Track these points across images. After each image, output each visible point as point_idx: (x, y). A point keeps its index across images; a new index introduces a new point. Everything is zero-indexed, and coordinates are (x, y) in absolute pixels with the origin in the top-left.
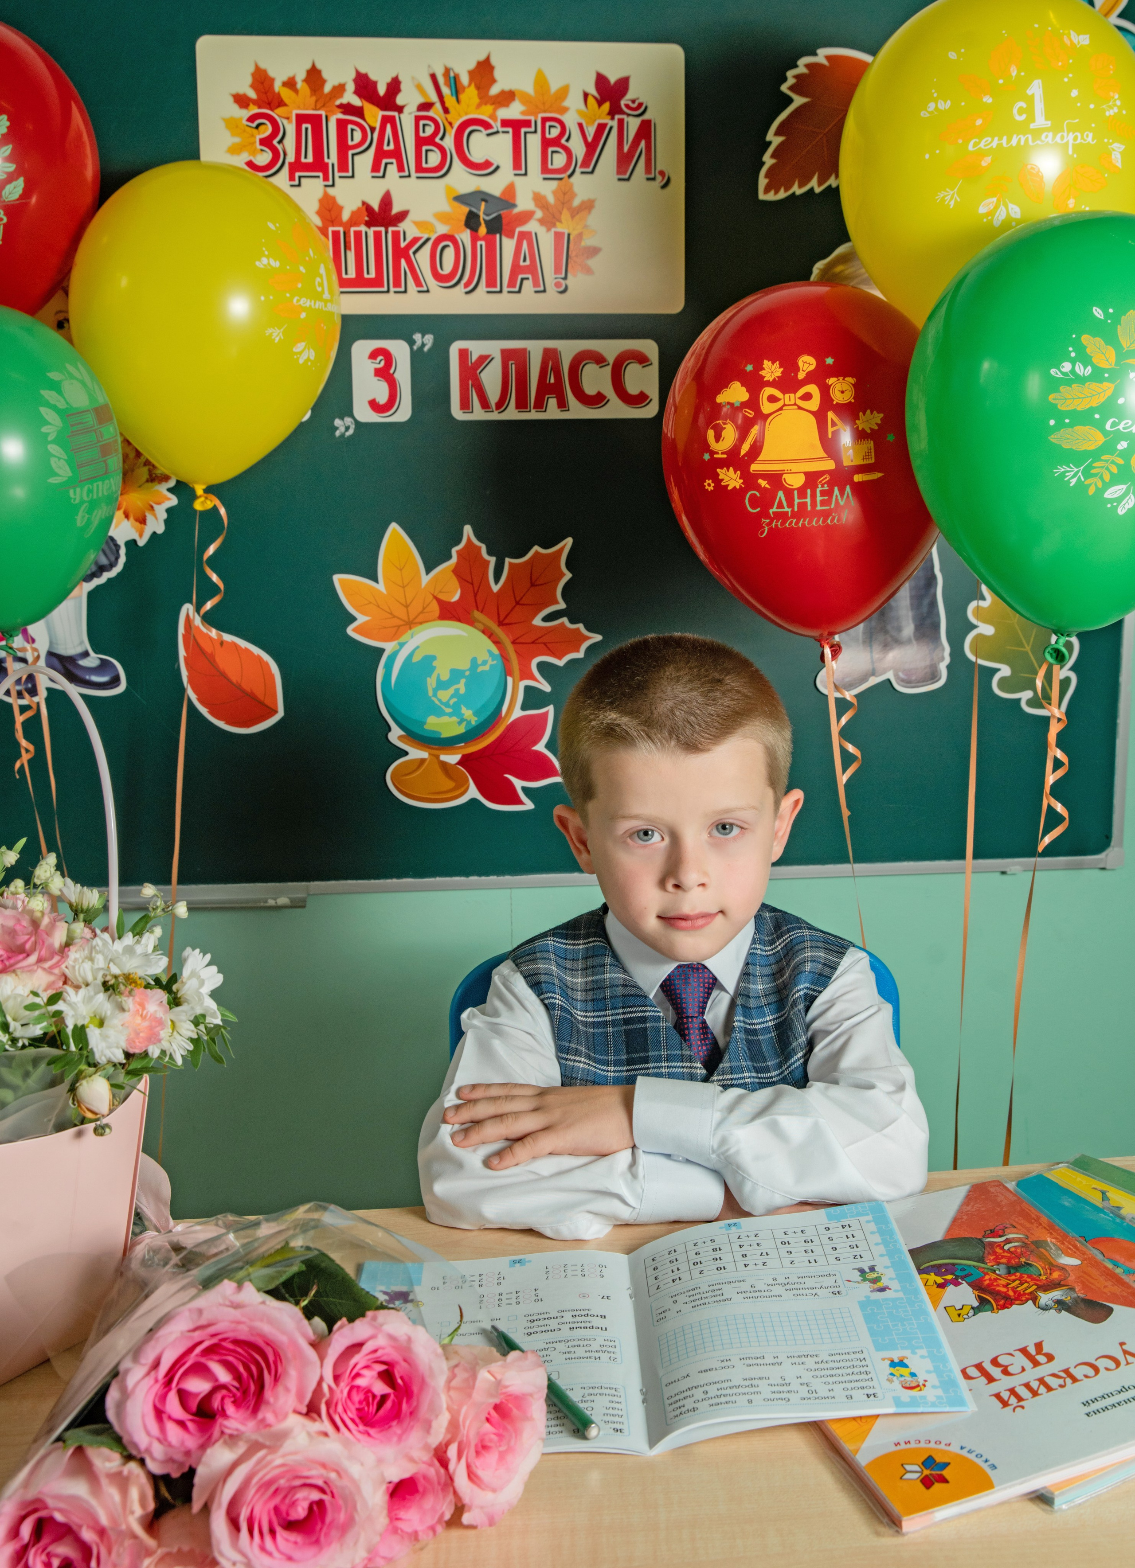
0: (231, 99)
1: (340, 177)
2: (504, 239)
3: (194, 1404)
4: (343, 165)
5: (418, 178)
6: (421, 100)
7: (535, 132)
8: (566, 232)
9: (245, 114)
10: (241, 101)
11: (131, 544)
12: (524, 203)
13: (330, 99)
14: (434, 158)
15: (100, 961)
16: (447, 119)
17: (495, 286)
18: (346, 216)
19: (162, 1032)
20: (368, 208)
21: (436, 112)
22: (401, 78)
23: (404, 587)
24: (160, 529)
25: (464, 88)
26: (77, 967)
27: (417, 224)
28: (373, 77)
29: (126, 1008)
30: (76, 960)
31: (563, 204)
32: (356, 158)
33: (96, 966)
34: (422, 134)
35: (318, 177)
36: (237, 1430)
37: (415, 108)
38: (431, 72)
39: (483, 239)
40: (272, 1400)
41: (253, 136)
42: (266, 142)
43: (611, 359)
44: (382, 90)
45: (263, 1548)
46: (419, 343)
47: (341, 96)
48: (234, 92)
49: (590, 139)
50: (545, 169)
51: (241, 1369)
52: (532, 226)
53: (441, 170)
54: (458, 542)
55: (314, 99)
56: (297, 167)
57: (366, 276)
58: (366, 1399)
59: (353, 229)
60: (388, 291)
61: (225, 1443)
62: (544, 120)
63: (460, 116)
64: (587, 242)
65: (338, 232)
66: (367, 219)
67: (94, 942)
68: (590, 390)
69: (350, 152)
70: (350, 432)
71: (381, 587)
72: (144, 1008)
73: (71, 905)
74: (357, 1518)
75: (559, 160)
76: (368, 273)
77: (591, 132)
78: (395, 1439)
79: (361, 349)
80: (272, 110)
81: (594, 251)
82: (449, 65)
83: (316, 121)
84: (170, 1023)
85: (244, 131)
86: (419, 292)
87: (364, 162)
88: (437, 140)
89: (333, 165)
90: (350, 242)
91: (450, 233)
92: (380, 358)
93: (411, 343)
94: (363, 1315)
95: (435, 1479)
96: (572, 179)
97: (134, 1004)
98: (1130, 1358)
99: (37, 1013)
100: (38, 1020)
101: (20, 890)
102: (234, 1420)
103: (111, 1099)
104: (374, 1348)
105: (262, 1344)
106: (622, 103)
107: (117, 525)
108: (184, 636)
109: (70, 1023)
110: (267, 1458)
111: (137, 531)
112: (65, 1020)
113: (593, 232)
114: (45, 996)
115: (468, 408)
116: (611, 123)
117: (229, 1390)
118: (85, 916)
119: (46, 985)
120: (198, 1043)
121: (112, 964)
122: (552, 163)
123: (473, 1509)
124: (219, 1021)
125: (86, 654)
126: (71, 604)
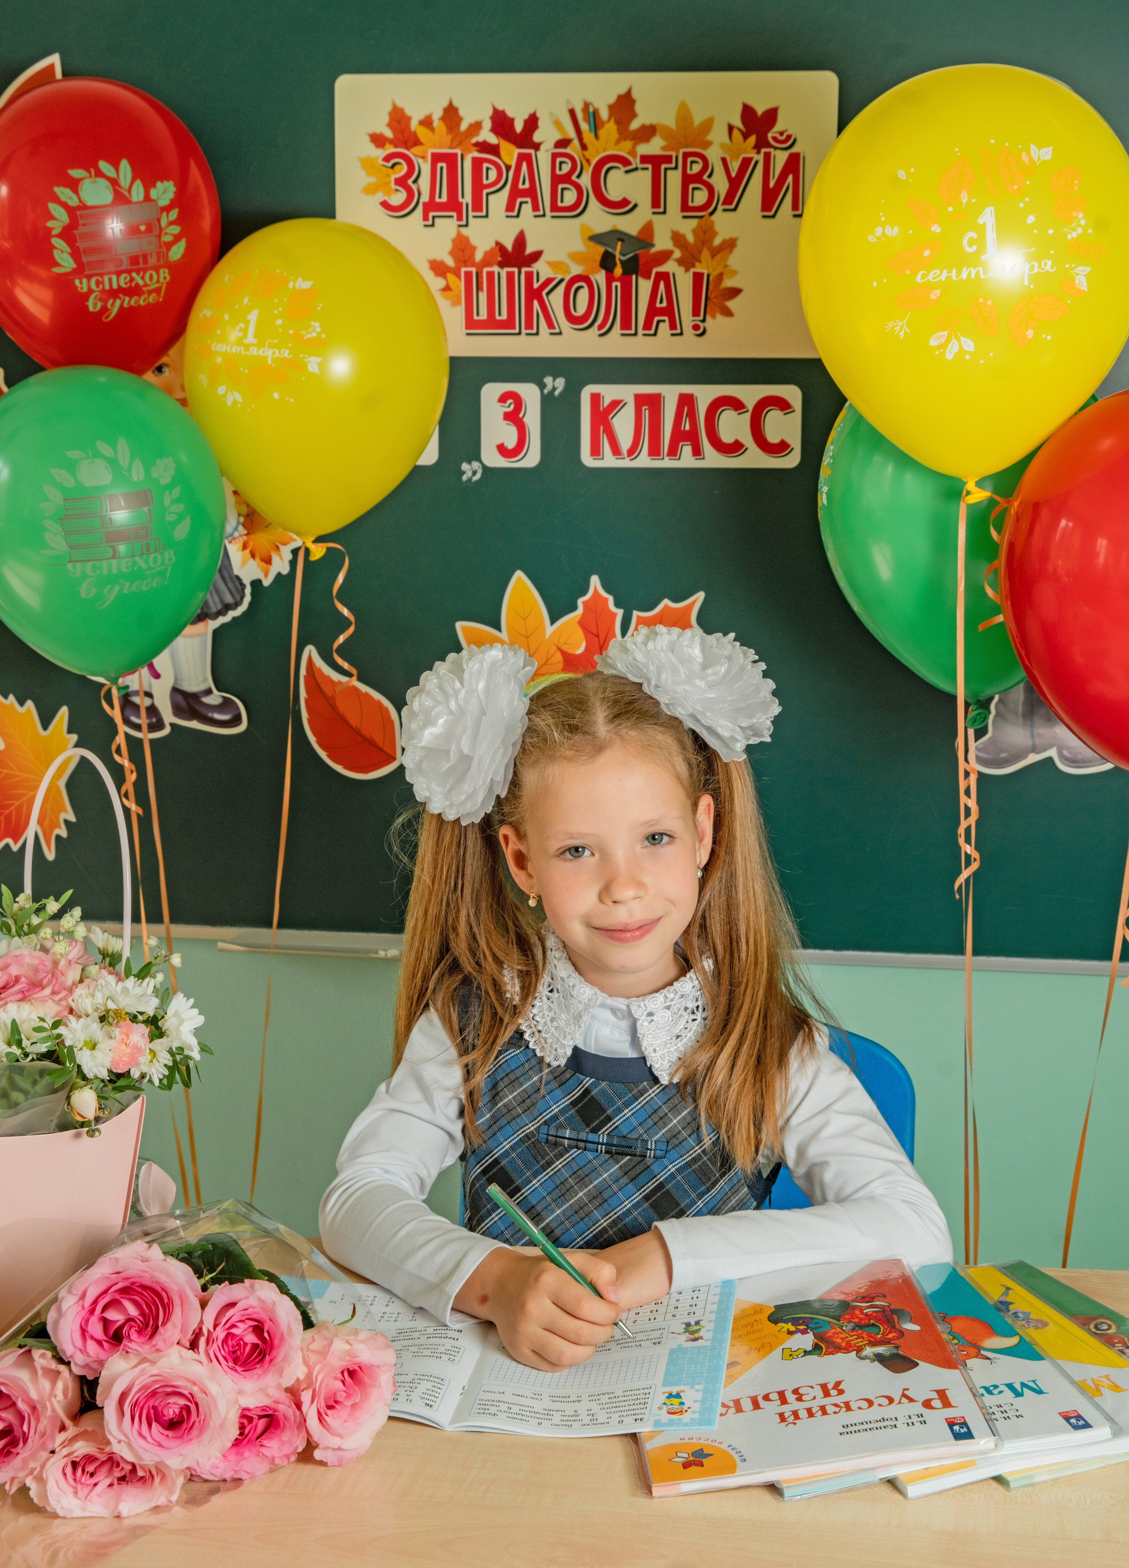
0: (368, 139)
1: (474, 217)
2: (641, 281)
3: (112, 1332)
4: (477, 205)
5: (553, 217)
6: (558, 136)
7: (676, 168)
8: (706, 272)
9: (381, 153)
10: (378, 140)
11: (256, 584)
12: (662, 242)
13: (466, 137)
14: (570, 197)
15: (99, 998)
16: (584, 156)
17: (630, 329)
18: (479, 256)
19: (140, 1058)
20: (500, 247)
21: (574, 149)
22: (538, 114)
23: (527, 637)
24: (285, 570)
25: (603, 123)
26: (80, 1002)
27: (552, 265)
28: (510, 113)
29: (113, 1036)
30: (81, 995)
31: (704, 243)
32: (491, 197)
33: (95, 1001)
34: (558, 172)
35: (452, 217)
36: (136, 1350)
37: (552, 145)
38: (570, 107)
39: (618, 280)
40: (162, 1332)
41: (388, 175)
42: (401, 182)
43: (750, 405)
44: (519, 127)
45: (140, 1434)
46: (549, 387)
47: (477, 134)
48: (371, 131)
49: (733, 174)
50: (685, 207)
51: (145, 1307)
52: (670, 267)
53: (577, 209)
54: (584, 592)
55: (450, 137)
56: (431, 206)
57: (497, 317)
58: (238, 1344)
59: (485, 270)
60: (520, 333)
61: (121, 1354)
62: (686, 155)
63: (598, 153)
64: (729, 283)
65: (471, 273)
66: (500, 259)
67: (99, 983)
68: (727, 437)
69: (485, 192)
70: (478, 476)
71: (503, 634)
72: (128, 1039)
73: (99, 950)
74: (211, 1424)
75: (700, 197)
76: (500, 315)
77: (734, 167)
78: (256, 1377)
79: (491, 392)
80: (408, 149)
81: (735, 292)
82: (589, 100)
83: (451, 160)
84: (148, 1051)
85: (380, 171)
86: (552, 334)
87: (498, 201)
88: (574, 178)
89: (467, 205)
90: (482, 283)
91: (585, 274)
92: (510, 401)
93: (542, 386)
94: (242, 1281)
95: (292, 1418)
96: (714, 217)
97: (121, 1033)
98: (904, 1400)
99: (44, 1034)
100: (44, 1040)
101: (49, 936)
102: (135, 1343)
103: (100, 1109)
104: (246, 1307)
105: (159, 1289)
106: (770, 135)
107: (243, 564)
108: (305, 677)
109: (68, 1043)
110: (148, 1369)
111: (262, 571)
112: (63, 1041)
113: (734, 273)
114: (50, 1022)
115: (599, 455)
116: (756, 157)
117: (136, 1322)
118: (110, 959)
119: (53, 1013)
120: (173, 1069)
121: (109, 1000)
122: (692, 201)
123: (320, 1446)
124: (196, 1054)
125: (209, 692)
126: (196, 641)
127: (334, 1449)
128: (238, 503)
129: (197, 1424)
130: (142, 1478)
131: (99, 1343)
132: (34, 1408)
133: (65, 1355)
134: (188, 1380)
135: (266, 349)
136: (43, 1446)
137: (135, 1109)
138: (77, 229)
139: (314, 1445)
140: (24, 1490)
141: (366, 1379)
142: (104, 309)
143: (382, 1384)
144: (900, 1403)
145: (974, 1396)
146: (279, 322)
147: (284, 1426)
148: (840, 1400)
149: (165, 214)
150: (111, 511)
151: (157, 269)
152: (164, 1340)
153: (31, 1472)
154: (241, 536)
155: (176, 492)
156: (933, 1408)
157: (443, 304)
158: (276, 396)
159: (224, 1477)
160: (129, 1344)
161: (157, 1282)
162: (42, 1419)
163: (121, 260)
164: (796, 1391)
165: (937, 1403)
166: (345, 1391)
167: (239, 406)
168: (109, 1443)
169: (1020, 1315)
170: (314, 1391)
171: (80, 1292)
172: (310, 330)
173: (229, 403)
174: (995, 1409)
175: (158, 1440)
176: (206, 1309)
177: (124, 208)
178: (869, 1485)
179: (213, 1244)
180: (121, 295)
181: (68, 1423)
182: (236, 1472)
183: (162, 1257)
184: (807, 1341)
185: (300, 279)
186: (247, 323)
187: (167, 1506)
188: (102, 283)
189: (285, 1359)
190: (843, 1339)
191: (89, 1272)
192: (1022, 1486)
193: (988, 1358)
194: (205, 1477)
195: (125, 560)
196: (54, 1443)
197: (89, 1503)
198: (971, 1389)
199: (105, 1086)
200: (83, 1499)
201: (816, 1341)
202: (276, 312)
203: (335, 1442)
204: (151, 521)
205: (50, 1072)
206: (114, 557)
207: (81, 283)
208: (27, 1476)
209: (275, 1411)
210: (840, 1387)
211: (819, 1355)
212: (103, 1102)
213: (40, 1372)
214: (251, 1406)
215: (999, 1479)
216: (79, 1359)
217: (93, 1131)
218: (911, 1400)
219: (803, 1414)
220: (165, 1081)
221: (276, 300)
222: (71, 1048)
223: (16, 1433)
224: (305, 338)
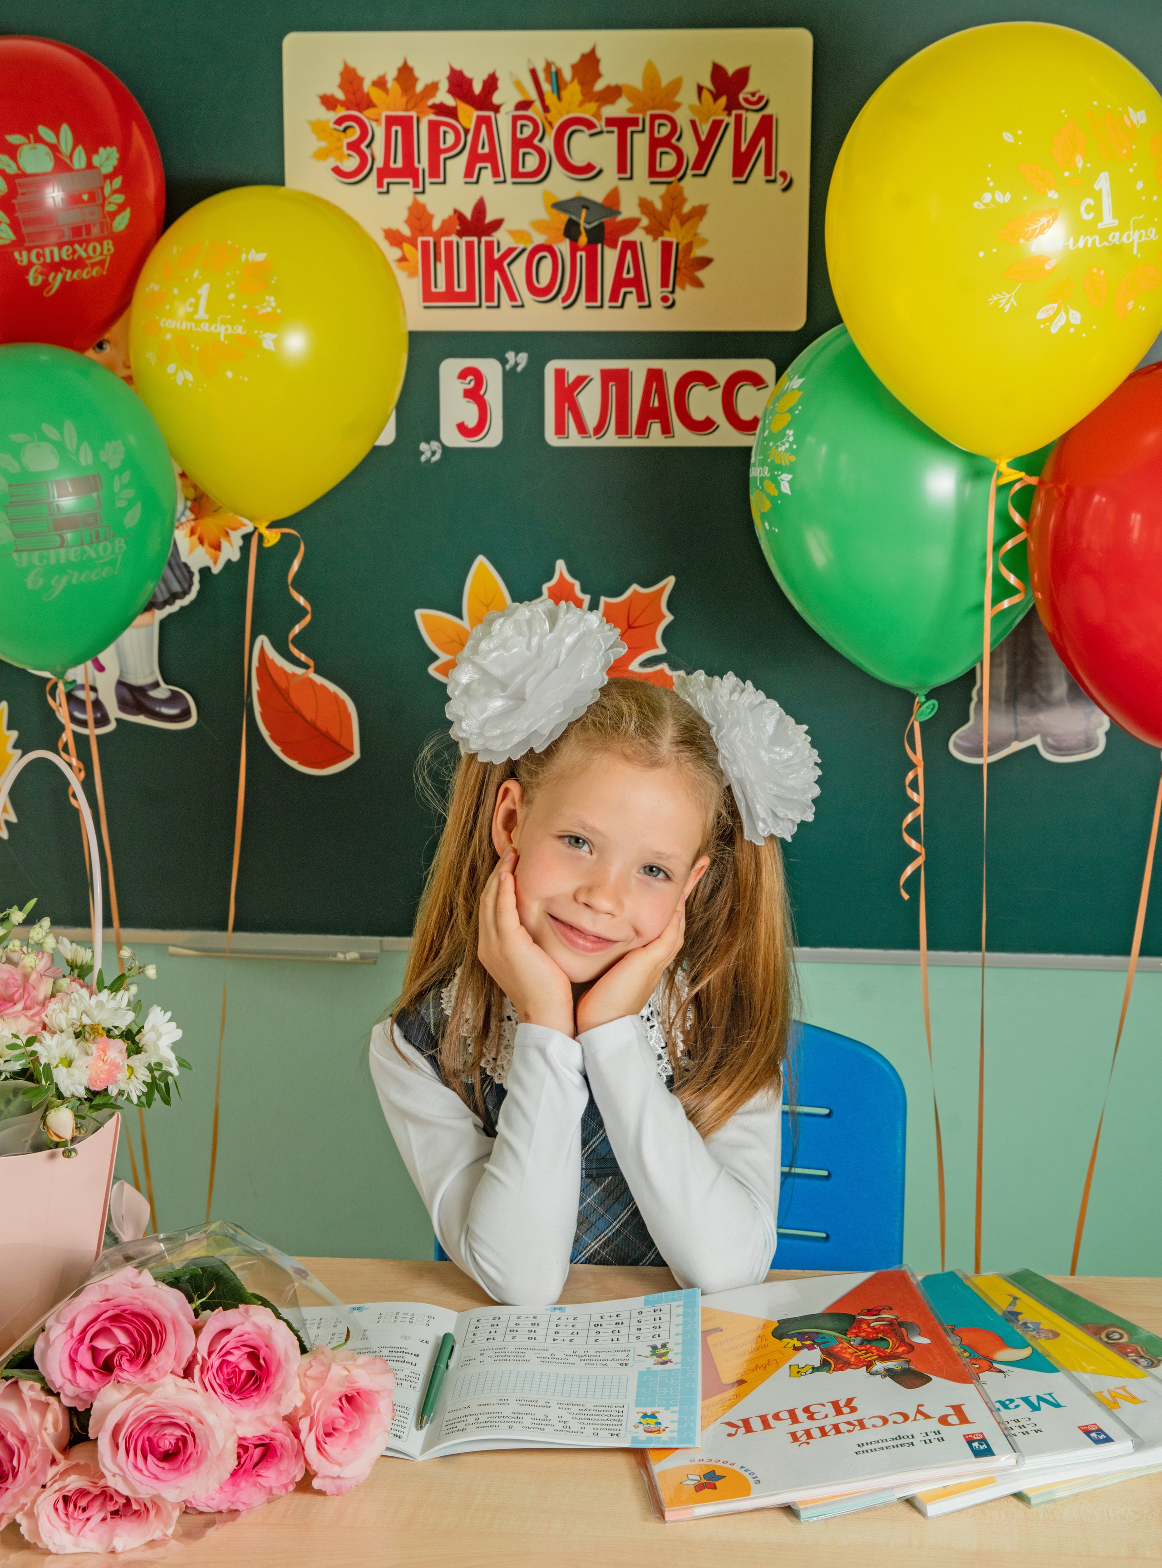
0: (318, 101)
1: (431, 183)
2: (607, 250)
3: (101, 1361)
4: (434, 170)
5: (514, 183)
6: (519, 98)
7: (643, 131)
8: (675, 241)
9: (333, 116)
10: (329, 102)
11: (205, 572)
12: (628, 209)
13: (422, 99)
14: (532, 162)
15: (74, 1013)
16: (546, 119)
17: (595, 300)
18: (436, 225)
19: (119, 1075)
20: (459, 215)
21: (536, 111)
22: (498, 75)
24: (236, 556)
25: (566, 84)
26: (54, 1017)
27: (512, 233)
28: (468, 74)
29: (90, 1053)
30: (54, 1010)
31: (672, 210)
32: (448, 162)
33: (70, 1016)
34: (519, 136)
35: (408, 183)
36: (129, 1380)
37: (512, 107)
38: (531, 67)
39: (582, 249)
40: (156, 1360)
41: (340, 140)
42: (354, 146)
43: (722, 379)
44: (477, 88)
45: (136, 1467)
46: (511, 362)
47: (434, 96)
48: (322, 92)
49: (703, 138)
50: (653, 172)
51: (136, 1335)
52: (637, 235)
53: (540, 174)
54: (550, 577)
55: (404, 99)
56: (385, 172)
57: (456, 289)
58: (234, 1372)
59: (443, 239)
60: (480, 306)
61: (114, 1384)
62: (653, 118)
63: (561, 115)
64: (698, 252)
65: (428, 242)
66: (458, 228)
67: (72, 995)
68: (697, 414)
69: (442, 157)
70: (437, 457)
71: (465, 623)
72: (105, 1055)
73: (68, 962)
74: (209, 1455)
75: (668, 162)
76: (459, 286)
77: (704, 130)
78: (252, 1406)
79: (450, 368)
80: (361, 111)
81: (705, 262)
82: (551, 59)
83: (406, 123)
84: (126, 1067)
85: (331, 135)
86: (514, 307)
87: (456, 167)
88: (536, 141)
89: (424, 171)
90: (440, 253)
91: (548, 243)
92: (470, 378)
93: (504, 362)
94: (237, 1307)
95: (290, 1446)
96: (683, 183)
97: (98, 1049)
98: (919, 1416)
99: (18, 1052)
100: (18, 1058)
101: (17, 948)
102: (127, 1373)
103: (77, 1128)
104: (241, 1333)
105: (152, 1317)
106: (741, 96)
107: (191, 551)
108: (258, 669)
109: (43, 1061)
110: (144, 1399)
111: (211, 558)
112: (38, 1057)
113: (704, 242)
114: (24, 1039)
115: (564, 433)
116: (727, 119)
117: (127, 1351)
118: (80, 971)
119: (26, 1030)
120: (152, 1086)
121: (84, 1015)
122: (660, 166)
123: (320, 1475)
124: (174, 1070)
125: (156, 685)
126: (142, 632)
127: (333, 1478)
128: (185, 486)
129: (194, 1455)
130: (136, 1511)
131: (89, 1373)
132: (23, 1442)
133: (54, 1386)
134: (184, 1410)
135: (218, 326)
136: (34, 1481)
137: (110, 1127)
138: (15, 198)
139: (312, 1473)
140: (14, 1526)
141: (365, 1405)
142: (46, 284)
143: (382, 1410)
144: (915, 1420)
145: (991, 1411)
146: (232, 296)
147: (281, 1455)
148: (852, 1417)
149: (108, 182)
150: (58, 497)
151: (100, 241)
152: (157, 1369)
153: (22, 1509)
154: (188, 521)
155: (127, 476)
156: (950, 1425)
157: (401, 275)
158: (229, 374)
159: (220, 1508)
160: (120, 1374)
161: (149, 1310)
162: (33, 1453)
163: (63, 232)
164: (806, 1410)
165: (953, 1419)
166: (343, 1418)
167: (190, 385)
168: (103, 1476)
169: (1030, 1325)
170: (312, 1418)
171: (68, 1321)
172: (265, 304)
173: (180, 383)
174: (1012, 1424)
175: (154, 1472)
176: (200, 1337)
177: (65, 176)
178: (887, 1505)
179: (202, 1269)
180: (63, 269)
181: (59, 1456)
182: (232, 1503)
183: (153, 1282)
184: (815, 1356)
185: (253, 251)
186: (198, 298)
187: (162, 1540)
188: (44, 255)
189: (283, 1385)
190: (852, 1354)
191: (77, 1300)
192: (1042, 1503)
193: (1001, 1371)
194: (201, 1509)
195: (74, 549)
196: (46, 1479)
197: (82, 1539)
198: (986, 1403)
199: (81, 1104)
200: (76, 1535)
201: (823, 1356)
202: (228, 286)
203: (335, 1470)
204: (100, 507)
205: (26, 1091)
206: (62, 545)
207: (21, 255)
208: (17, 1512)
209: (272, 1439)
210: (853, 1404)
211: (828, 1371)
212: (79, 1120)
213: (29, 1405)
214: (249, 1435)
215: (1019, 1496)
216: (69, 1390)
217: (70, 1151)
218: (927, 1417)
219: (816, 1433)
220: (143, 1099)
221: (228, 274)
222: (47, 1066)
223: (5, 1468)
224: (260, 313)
